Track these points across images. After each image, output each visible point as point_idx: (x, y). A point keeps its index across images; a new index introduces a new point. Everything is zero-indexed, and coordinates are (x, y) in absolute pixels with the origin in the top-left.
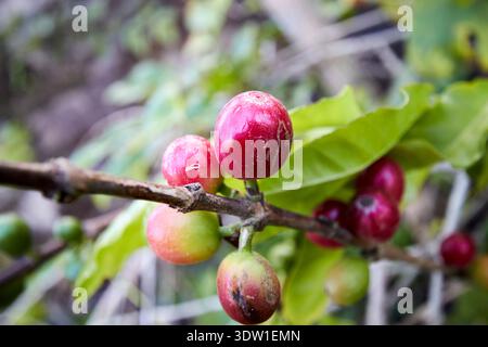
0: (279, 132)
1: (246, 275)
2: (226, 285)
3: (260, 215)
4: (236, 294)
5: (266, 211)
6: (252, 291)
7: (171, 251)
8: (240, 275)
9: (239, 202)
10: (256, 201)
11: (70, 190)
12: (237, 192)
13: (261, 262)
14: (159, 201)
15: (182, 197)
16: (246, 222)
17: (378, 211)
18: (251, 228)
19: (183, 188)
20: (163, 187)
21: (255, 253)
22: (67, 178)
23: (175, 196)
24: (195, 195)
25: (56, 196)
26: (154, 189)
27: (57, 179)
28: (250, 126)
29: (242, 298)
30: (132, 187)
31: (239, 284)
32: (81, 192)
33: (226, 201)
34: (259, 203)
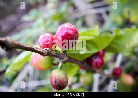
0: (75, 37)
1: (59, 76)
2: (53, 78)
3: (65, 59)
4: (55, 82)
5: (67, 58)
6: (60, 81)
7: (38, 66)
8: (57, 76)
9: (59, 55)
10: (64, 55)
11: (10, 47)
12: (59, 52)
13: (64, 73)
14: (37, 53)
15: (44, 52)
16: (61, 61)
17: (98, 61)
18: (62, 63)
19: (44, 49)
20: (38, 49)
21: (62, 70)
22: (9, 43)
23: (41, 51)
24: (47, 52)
25: (5, 49)
26: (35, 49)
27: (6, 43)
28: (66, 34)
29: (57, 83)
30: (29, 48)
31: (57, 79)
32: (13, 48)
33: (56, 54)
34: (65, 56)
